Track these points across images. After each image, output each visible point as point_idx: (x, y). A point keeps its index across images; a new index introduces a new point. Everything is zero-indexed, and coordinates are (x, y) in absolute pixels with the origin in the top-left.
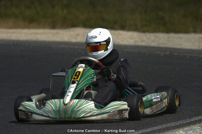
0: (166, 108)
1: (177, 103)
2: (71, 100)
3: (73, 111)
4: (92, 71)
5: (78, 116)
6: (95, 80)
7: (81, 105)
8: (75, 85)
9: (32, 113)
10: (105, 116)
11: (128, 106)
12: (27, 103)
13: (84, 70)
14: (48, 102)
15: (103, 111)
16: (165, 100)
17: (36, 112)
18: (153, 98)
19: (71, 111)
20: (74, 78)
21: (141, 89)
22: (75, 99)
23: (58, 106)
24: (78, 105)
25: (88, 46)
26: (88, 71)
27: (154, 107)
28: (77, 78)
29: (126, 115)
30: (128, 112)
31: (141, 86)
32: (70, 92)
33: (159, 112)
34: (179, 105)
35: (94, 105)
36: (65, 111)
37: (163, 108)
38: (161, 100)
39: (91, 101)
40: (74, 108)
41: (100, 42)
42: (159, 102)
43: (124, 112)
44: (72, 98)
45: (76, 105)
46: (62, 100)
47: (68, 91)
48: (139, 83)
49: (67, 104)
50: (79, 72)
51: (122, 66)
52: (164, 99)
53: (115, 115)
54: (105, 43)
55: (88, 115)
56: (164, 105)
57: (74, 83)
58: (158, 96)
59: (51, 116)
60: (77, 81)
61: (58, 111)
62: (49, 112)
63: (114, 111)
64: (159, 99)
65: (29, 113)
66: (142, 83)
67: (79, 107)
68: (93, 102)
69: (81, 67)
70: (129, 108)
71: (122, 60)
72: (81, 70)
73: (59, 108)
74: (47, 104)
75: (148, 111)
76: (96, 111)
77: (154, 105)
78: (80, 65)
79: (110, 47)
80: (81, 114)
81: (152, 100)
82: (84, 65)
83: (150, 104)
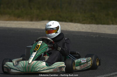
1: (98, 64)
2: (32, 61)
3: (33, 67)
4: (46, 45)
6: (48, 50)
7: (38, 64)
8: (35, 53)
9: (11, 68)
10: (51, 70)
11: (65, 65)
12: (8, 63)
14: (20, 62)
15: (50, 67)
16: (89, 62)
17: (13, 68)
18: (81, 60)
19: (32, 67)
20: (35, 49)
21: (78, 55)
22: (35, 60)
23: (25, 65)
24: (36, 64)
25: (46, 30)
26: (43, 45)
27: (82, 65)
28: (37, 49)
29: (64, 70)
30: (65, 68)
31: (78, 54)
32: (32, 57)
33: (86, 69)
34: (99, 65)
35: (45, 64)
36: (29, 67)
37: (88, 67)
38: (87, 62)
39: (44, 62)
41: (53, 28)
42: (85, 63)
43: (62, 68)
44: (33, 60)
45: (35, 64)
46: (27, 61)
47: (31, 56)
48: (77, 52)
49: (30, 63)
50: (39, 46)
51: (66, 42)
54: (56, 29)
55: (42, 70)
56: (89, 65)
57: (35, 51)
58: (85, 60)
59: (21, 70)
60: (37, 50)
61: (25, 68)
62: (20, 68)
63: (57, 68)
64: (86, 61)
65: (9, 69)
66: (78, 53)
67: (37, 65)
68: (45, 62)
69: (40, 43)
70: (65, 66)
71: (66, 39)
72: (40, 44)
73: (26, 66)
74: (19, 64)
75: (78, 68)
76: (47, 67)
79: (59, 32)
80: (37, 69)
81: (81, 62)
82: (42, 42)
83: (80, 64)
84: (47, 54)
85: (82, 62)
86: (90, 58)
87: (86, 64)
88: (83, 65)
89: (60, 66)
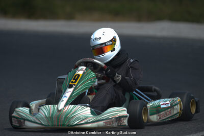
0: (178, 115)
1: (193, 110)
2: (65, 106)
3: (66, 118)
4: (93, 74)
5: (71, 123)
6: (96, 83)
7: (75, 112)
8: (72, 90)
9: (25, 120)
10: (101, 123)
11: (128, 113)
12: (21, 108)
13: (84, 73)
14: (42, 107)
15: (99, 117)
16: (176, 107)
17: (29, 119)
18: (161, 103)
19: (65, 118)
20: (72, 82)
22: (70, 104)
23: (51, 112)
26: (88, 74)
27: (161, 113)
28: (75, 82)
29: (125, 122)
30: (127, 119)
31: (155, 90)
32: (66, 97)
33: (169, 119)
35: (90, 111)
36: (58, 118)
37: (174, 115)
38: (172, 106)
39: (87, 106)
40: (68, 114)
42: (168, 108)
43: (122, 119)
44: (67, 104)
46: (56, 106)
47: (64, 96)
48: (153, 87)
49: (61, 110)
50: (79, 75)
51: (131, 67)
52: (175, 105)
53: (112, 122)
54: (111, 43)
55: (83, 122)
56: (175, 112)
57: (70, 87)
58: (168, 102)
59: (43, 123)
60: (75, 85)
61: (50, 118)
62: (42, 118)
63: (112, 119)
64: (169, 105)
65: (22, 120)
66: (157, 88)
67: (74, 113)
68: (89, 108)
69: (81, 70)
70: (128, 115)
72: (81, 73)
73: (52, 115)
74: (40, 111)
75: (154, 118)
76: (91, 117)
77: (162, 112)
78: (80, 68)
80: (75, 121)
81: (159, 106)
82: (84, 68)
83: (158, 110)
84: (95, 90)
85: (162, 106)
86: (178, 99)
87: (170, 110)
88: (164, 112)
89: (118, 115)
